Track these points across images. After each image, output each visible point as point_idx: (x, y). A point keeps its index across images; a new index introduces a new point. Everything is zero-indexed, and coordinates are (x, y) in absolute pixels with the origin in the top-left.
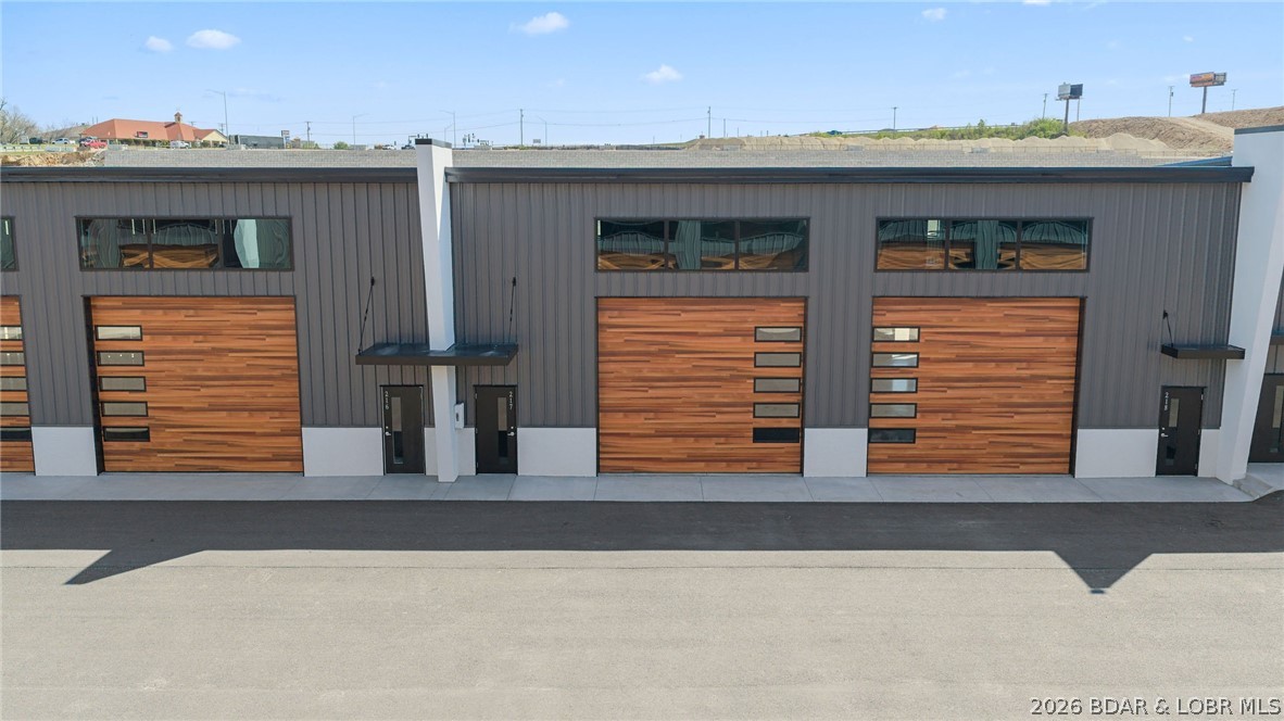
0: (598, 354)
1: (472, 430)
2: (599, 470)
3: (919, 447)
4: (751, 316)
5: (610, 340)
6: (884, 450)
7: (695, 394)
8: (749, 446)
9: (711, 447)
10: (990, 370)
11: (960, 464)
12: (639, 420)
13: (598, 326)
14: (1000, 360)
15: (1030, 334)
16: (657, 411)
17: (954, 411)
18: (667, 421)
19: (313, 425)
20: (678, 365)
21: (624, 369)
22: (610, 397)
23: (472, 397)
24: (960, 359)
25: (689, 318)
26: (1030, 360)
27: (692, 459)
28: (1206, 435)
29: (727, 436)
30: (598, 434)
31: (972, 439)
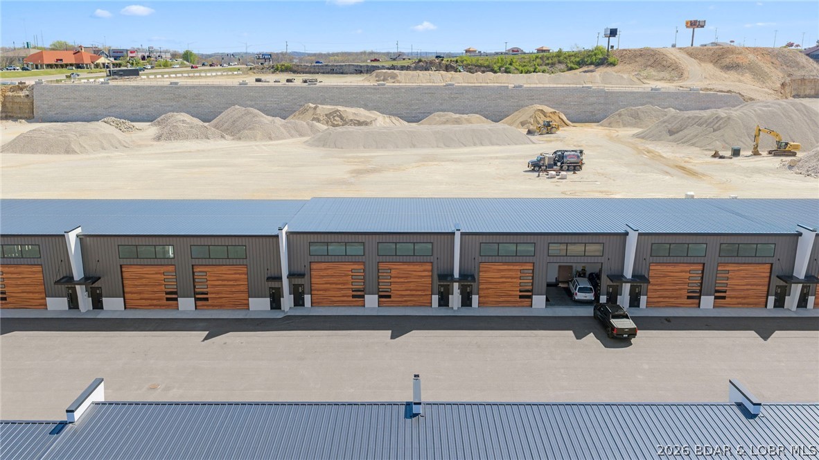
0: (122, 279)
1: (91, 299)
2: (125, 308)
3: (210, 302)
4: (162, 269)
5: (125, 275)
6: (199, 303)
7: (149, 289)
8: (165, 302)
9: (155, 302)
10: (226, 283)
11: (221, 306)
12: (135, 295)
13: (122, 272)
14: (228, 280)
15: (235, 274)
16: (140, 293)
17: (218, 293)
18: (142, 296)
19: (49, 297)
20: (144, 281)
21: (130, 282)
22: (127, 290)
23: (90, 290)
24: (218, 280)
25: (146, 269)
26: (236, 280)
27: (150, 305)
28: (282, 299)
29: (159, 299)
30: (124, 299)
31: (223, 300)
